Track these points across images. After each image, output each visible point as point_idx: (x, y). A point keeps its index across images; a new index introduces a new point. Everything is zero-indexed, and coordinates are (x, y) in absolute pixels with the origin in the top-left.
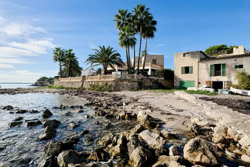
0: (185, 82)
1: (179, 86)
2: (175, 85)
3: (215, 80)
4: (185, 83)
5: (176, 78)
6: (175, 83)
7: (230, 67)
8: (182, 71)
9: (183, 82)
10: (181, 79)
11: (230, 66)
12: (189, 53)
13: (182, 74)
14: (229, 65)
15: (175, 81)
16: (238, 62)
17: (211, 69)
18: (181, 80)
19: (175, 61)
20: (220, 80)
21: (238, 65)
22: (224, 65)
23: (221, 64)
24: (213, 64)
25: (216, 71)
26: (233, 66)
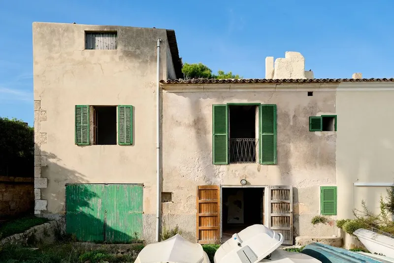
0: (91, 189)
1: (65, 216)
2: (40, 206)
3: (236, 183)
4: (95, 195)
5: (44, 169)
6: (37, 197)
7: (291, 123)
8: (77, 129)
9: (86, 190)
10: (73, 172)
11: (291, 117)
12: (113, 33)
13: (78, 142)
14: (286, 115)
15: (39, 183)
16: (320, 104)
17: (218, 127)
18: (72, 180)
19: (37, 69)
20: (255, 183)
21: (319, 115)
22: (270, 112)
23: (258, 105)
24: (225, 102)
25: (239, 140)
26: (304, 121)
